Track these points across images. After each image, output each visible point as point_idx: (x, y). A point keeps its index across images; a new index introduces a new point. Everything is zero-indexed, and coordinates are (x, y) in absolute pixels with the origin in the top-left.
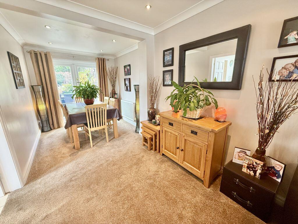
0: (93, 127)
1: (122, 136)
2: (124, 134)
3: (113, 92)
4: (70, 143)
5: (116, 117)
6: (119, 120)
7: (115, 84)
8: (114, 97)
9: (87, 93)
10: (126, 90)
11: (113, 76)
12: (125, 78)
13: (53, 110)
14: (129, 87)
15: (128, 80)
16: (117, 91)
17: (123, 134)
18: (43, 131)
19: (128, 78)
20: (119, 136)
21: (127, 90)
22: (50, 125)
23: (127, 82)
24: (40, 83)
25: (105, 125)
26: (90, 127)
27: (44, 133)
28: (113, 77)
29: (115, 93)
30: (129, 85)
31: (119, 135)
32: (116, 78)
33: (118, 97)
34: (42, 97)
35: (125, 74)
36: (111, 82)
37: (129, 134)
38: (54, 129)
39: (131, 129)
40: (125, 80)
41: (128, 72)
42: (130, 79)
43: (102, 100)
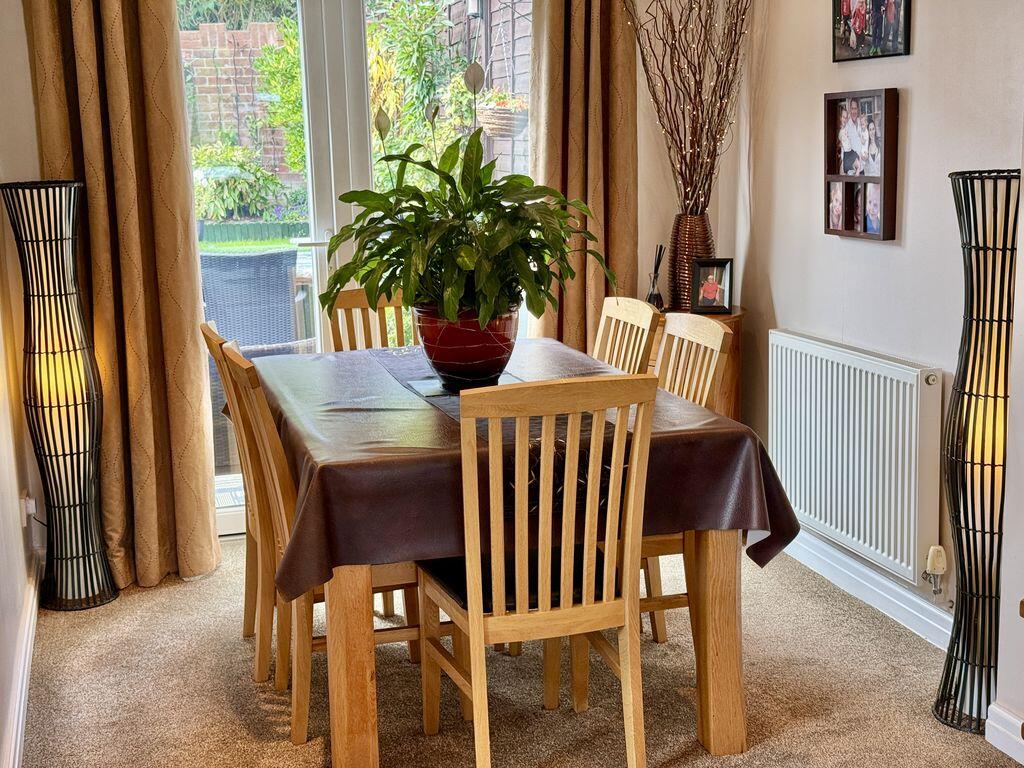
0: (511, 607)
1: (780, 743)
2: (811, 726)
3: (685, 239)
4: (288, 736)
5: (741, 523)
6: (761, 554)
7: (713, 155)
8: (695, 293)
9: (466, 260)
10: (838, 221)
11: (698, 70)
12: (837, 88)
13: (142, 413)
14: (874, 195)
15: (879, 110)
16: (732, 235)
17: (795, 713)
18: (50, 599)
19: (872, 94)
20: (757, 731)
21: (851, 222)
22: (104, 545)
23: (860, 139)
24: (61, 164)
25: (618, 594)
26: (488, 608)
27: (62, 619)
28: (699, 84)
29: (708, 248)
30: (876, 169)
31: (751, 721)
32: (724, 88)
33: (737, 302)
34: (71, 288)
35: (840, 42)
36: (673, 132)
37: (858, 723)
38: (137, 583)
39: (876, 668)
40: (833, 107)
41: (878, 23)
42: (893, 100)
43: (571, 328)
